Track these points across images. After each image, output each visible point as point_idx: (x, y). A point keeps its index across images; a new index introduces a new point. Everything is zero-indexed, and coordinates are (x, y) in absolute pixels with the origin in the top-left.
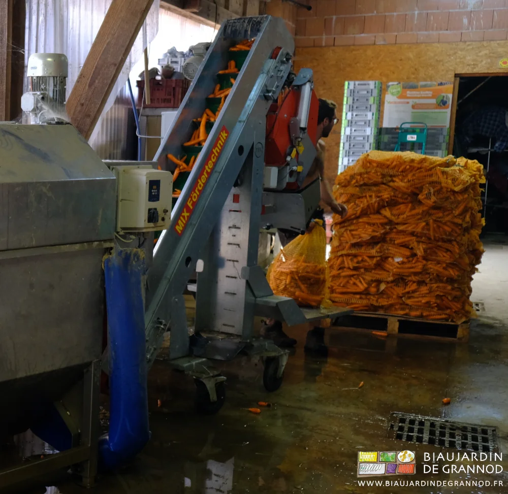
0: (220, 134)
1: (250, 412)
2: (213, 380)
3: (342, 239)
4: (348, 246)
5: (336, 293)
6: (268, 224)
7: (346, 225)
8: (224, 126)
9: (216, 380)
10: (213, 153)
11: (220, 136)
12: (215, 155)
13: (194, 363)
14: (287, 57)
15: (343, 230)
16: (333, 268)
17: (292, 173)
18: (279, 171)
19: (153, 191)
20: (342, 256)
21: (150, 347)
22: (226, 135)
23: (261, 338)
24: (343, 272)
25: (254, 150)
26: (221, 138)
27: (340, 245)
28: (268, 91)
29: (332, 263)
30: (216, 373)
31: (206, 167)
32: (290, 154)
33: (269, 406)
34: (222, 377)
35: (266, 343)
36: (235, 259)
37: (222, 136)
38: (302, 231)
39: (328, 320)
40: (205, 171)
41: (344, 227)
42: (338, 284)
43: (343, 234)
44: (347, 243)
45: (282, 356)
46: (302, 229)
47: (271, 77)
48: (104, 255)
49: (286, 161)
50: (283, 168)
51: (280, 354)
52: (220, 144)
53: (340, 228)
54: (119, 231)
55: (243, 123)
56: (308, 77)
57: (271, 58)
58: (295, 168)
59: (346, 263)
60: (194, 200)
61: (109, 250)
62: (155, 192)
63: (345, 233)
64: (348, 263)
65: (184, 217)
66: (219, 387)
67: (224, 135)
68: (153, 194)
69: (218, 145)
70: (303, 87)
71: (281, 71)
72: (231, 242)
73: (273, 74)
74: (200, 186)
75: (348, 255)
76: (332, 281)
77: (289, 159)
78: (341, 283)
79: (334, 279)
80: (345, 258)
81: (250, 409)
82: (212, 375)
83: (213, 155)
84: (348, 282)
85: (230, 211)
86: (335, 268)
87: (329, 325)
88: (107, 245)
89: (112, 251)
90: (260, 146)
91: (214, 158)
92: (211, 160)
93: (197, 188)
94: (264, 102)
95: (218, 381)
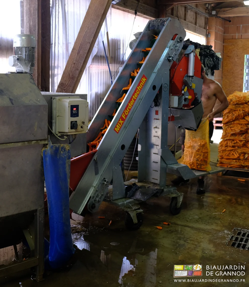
0: (141, 79)
1: (157, 228)
2: (135, 212)
3: (226, 131)
4: (229, 135)
5: (224, 159)
6: (179, 125)
7: (228, 124)
8: (144, 75)
9: (137, 212)
10: (138, 89)
11: (142, 80)
12: (139, 90)
13: (125, 202)
14: (180, 39)
15: (227, 127)
16: (223, 146)
17: (186, 99)
18: (179, 98)
19: (73, 111)
20: (227, 140)
21: (99, 194)
22: (145, 79)
23: (170, 186)
24: (227, 148)
25: (163, 87)
26: (142, 81)
27: (226, 135)
28: (170, 57)
29: (222, 144)
30: (137, 208)
31: (134, 97)
32: (183, 90)
33: (169, 224)
34: (141, 210)
35: (172, 189)
36: (157, 145)
37: (143, 80)
38: (195, 129)
39: (221, 173)
40: (133, 99)
41: (227, 125)
42: (225, 154)
43: (227, 129)
44: (229, 133)
45: (179, 196)
46: (195, 128)
47: (171, 50)
48: (43, 148)
49: (182, 93)
50: (181, 97)
51: (178, 195)
52: (142, 84)
53: (226, 126)
54: (57, 134)
55: (155, 73)
56: (192, 50)
57: (172, 40)
58: (187, 97)
59: (229, 144)
60: (126, 114)
61: (45, 146)
62: (75, 112)
63: (228, 128)
64: (230, 144)
65: (120, 123)
66: (139, 215)
67: (144, 79)
68: (74, 113)
69: (141, 85)
70: (190, 55)
71: (177, 46)
72: (155, 136)
73: (172, 48)
74: (130, 106)
75: (229, 140)
76: (222, 153)
77: (183, 92)
78: (226, 154)
79: (223, 152)
80: (228, 141)
81: (157, 227)
82: (133, 209)
83: (138, 90)
84: (230, 153)
85: (154, 119)
86: (224, 146)
87: (221, 175)
88: (43, 142)
89: (47, 146)
90: (166, 85)
91: (138, 92)
92: (136, 93)
93: (128, 108)
94: (168, 62)
95: (138, 212)
